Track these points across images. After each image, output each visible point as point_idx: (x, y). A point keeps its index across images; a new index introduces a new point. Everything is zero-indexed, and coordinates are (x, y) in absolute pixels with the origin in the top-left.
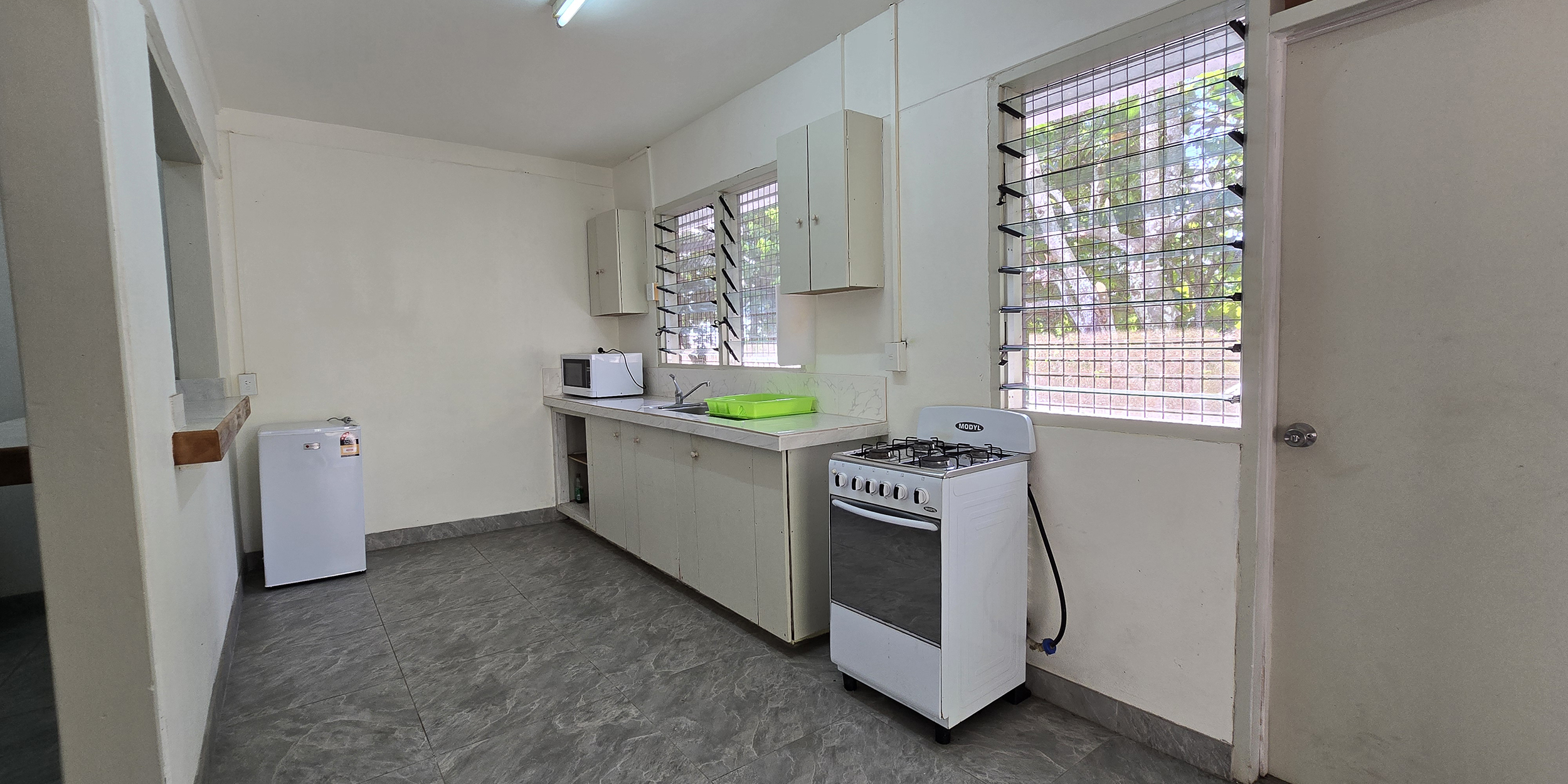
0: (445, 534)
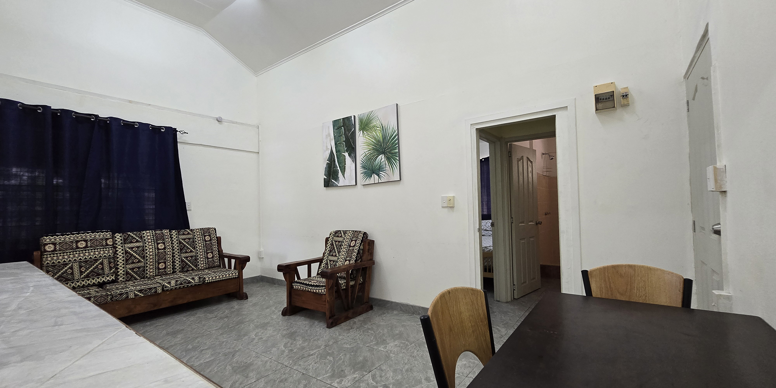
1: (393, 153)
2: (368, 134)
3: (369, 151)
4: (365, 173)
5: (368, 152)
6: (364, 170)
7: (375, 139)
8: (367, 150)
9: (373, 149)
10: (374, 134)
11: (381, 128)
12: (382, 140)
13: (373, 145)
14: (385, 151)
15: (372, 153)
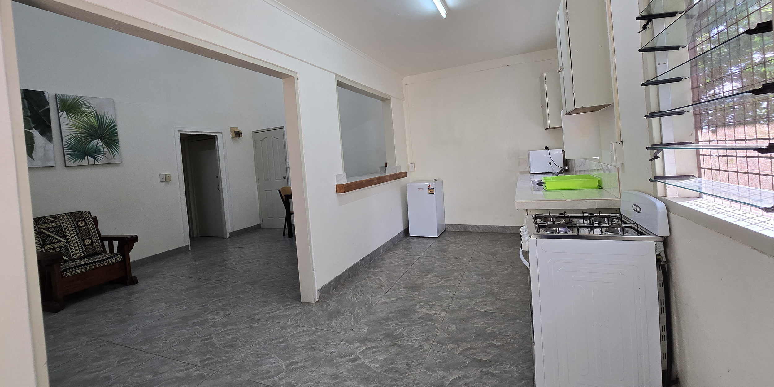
0: (476, 230)
1: (112, 140)
2: (76, 117)
3: (78, 133)
4: (73, 155)
5: (76, 135)
6: (71, 151)
7: (87, 124)
8: (75, 133)
9: (86, 133)
10: (85, 119)
11: (95, 115)
12: (97, 126)
13: (84, 129)
14: (102, 137)
15: (83, 136)
